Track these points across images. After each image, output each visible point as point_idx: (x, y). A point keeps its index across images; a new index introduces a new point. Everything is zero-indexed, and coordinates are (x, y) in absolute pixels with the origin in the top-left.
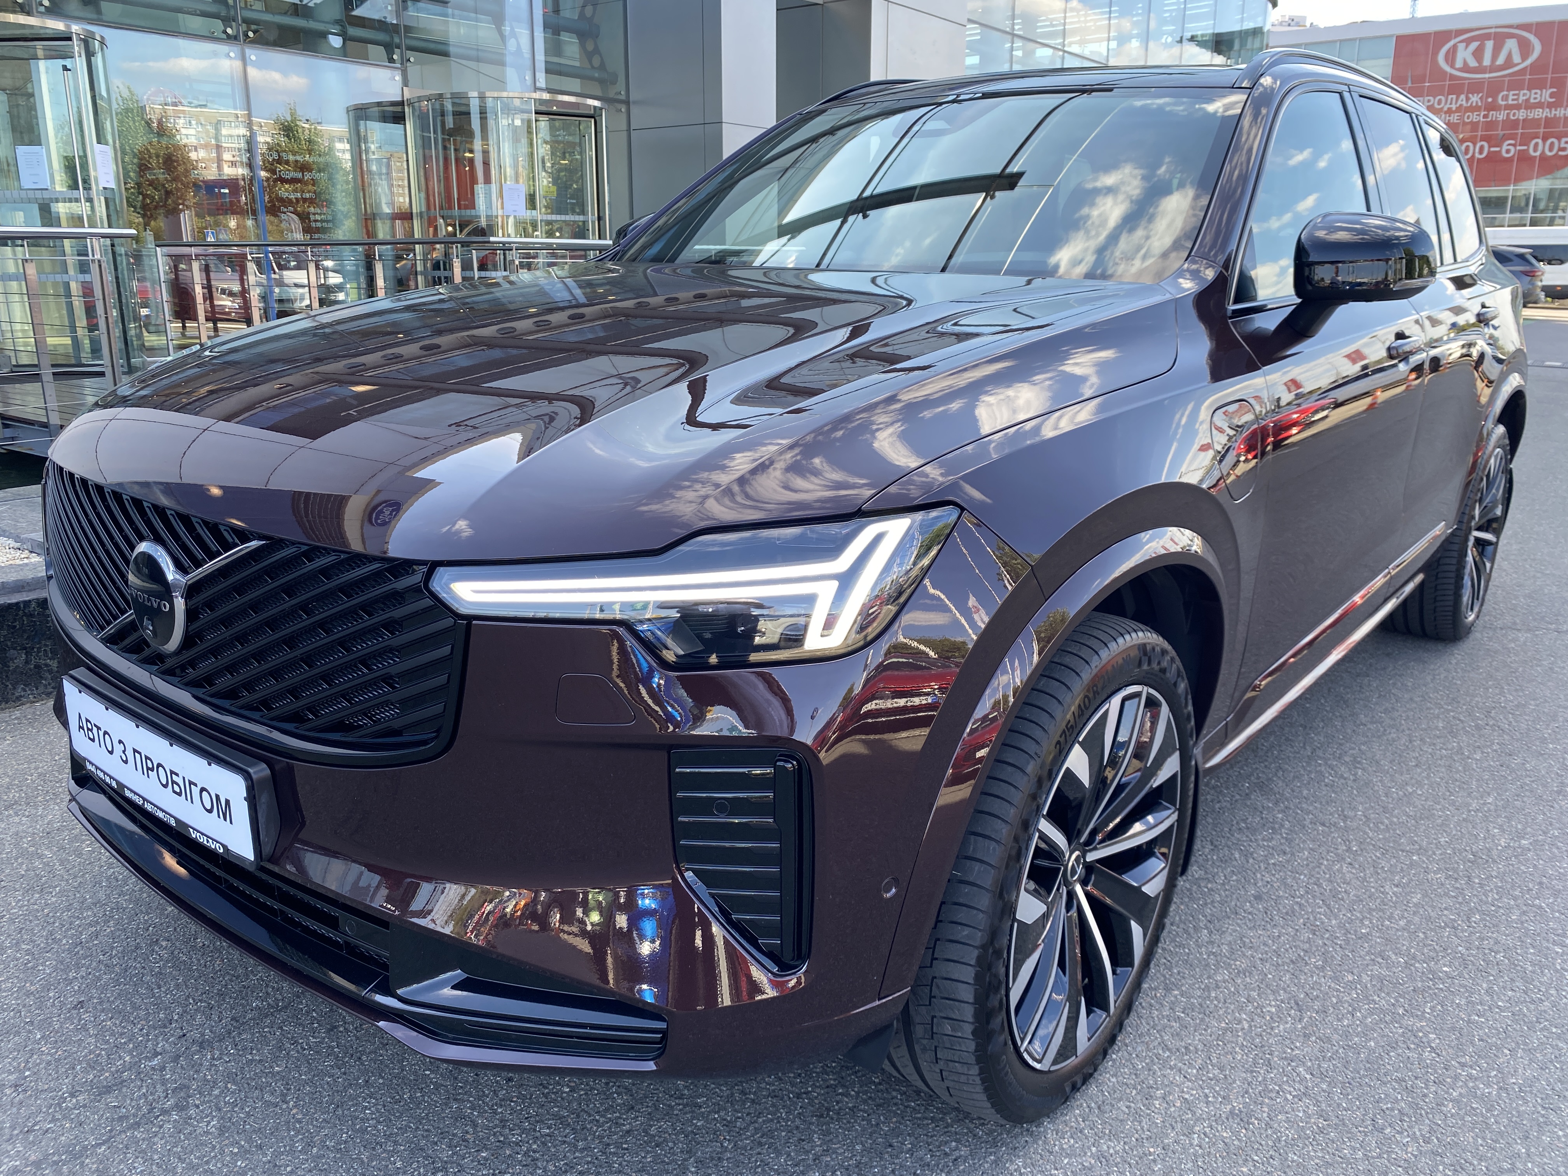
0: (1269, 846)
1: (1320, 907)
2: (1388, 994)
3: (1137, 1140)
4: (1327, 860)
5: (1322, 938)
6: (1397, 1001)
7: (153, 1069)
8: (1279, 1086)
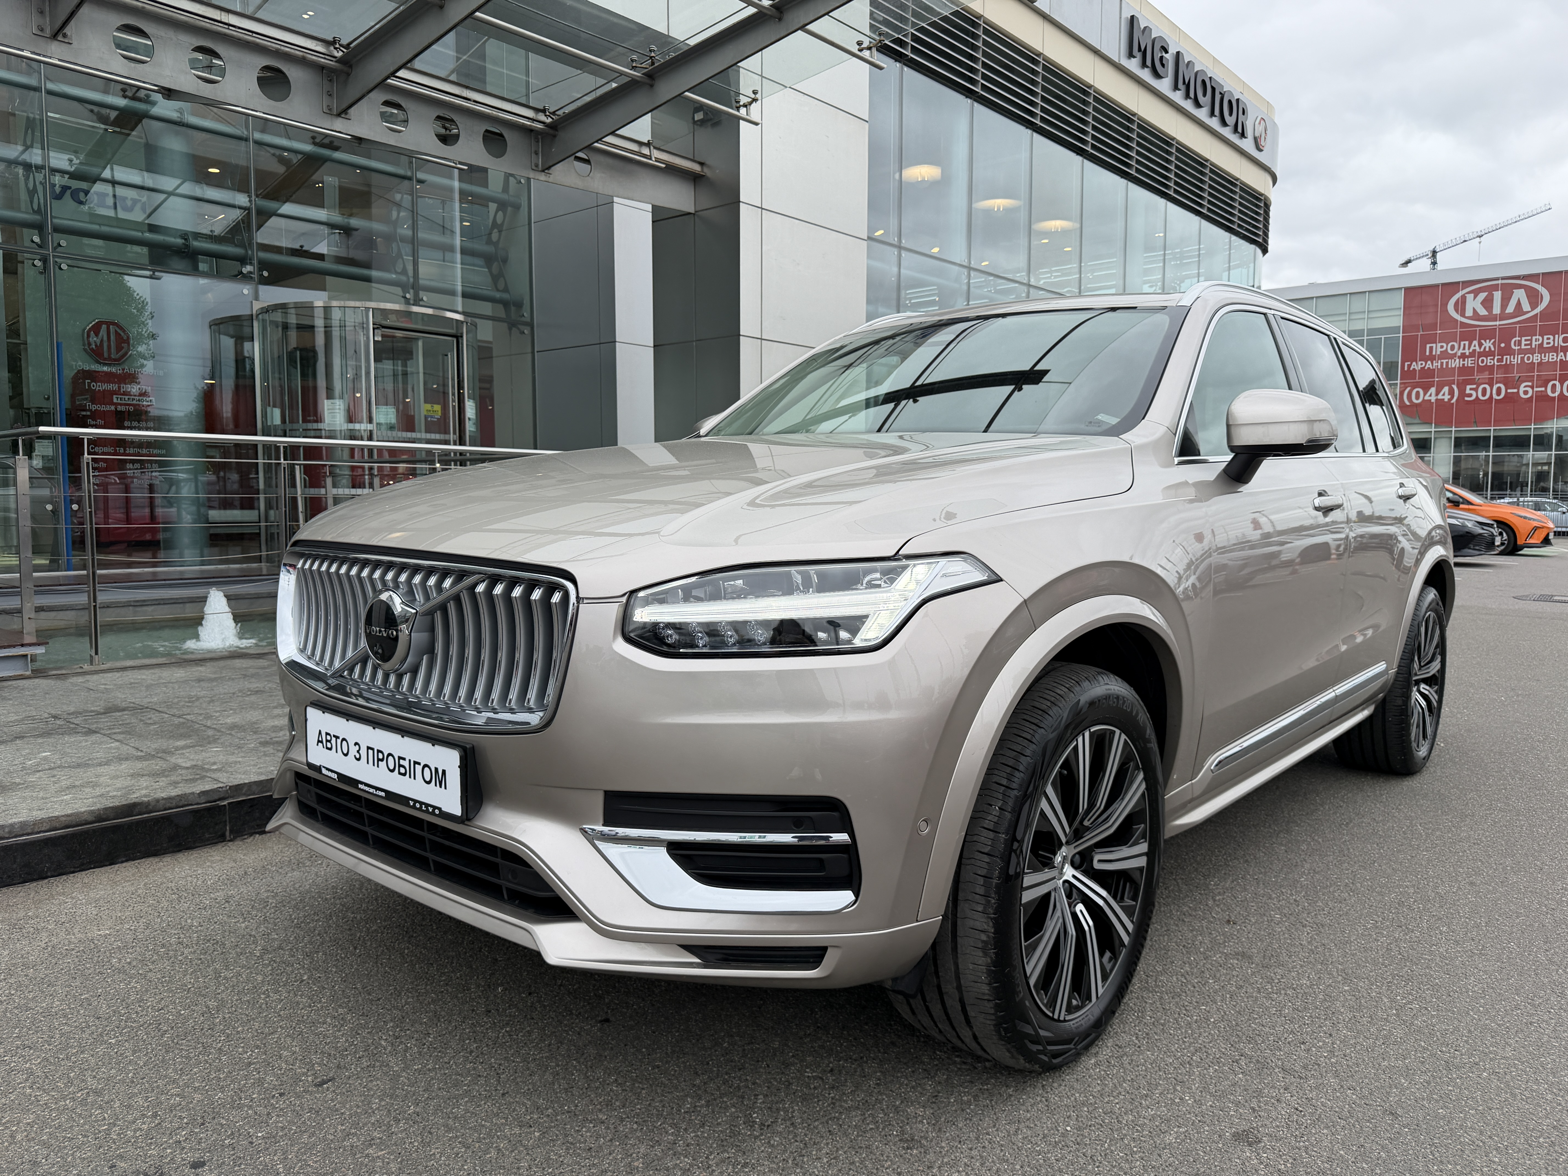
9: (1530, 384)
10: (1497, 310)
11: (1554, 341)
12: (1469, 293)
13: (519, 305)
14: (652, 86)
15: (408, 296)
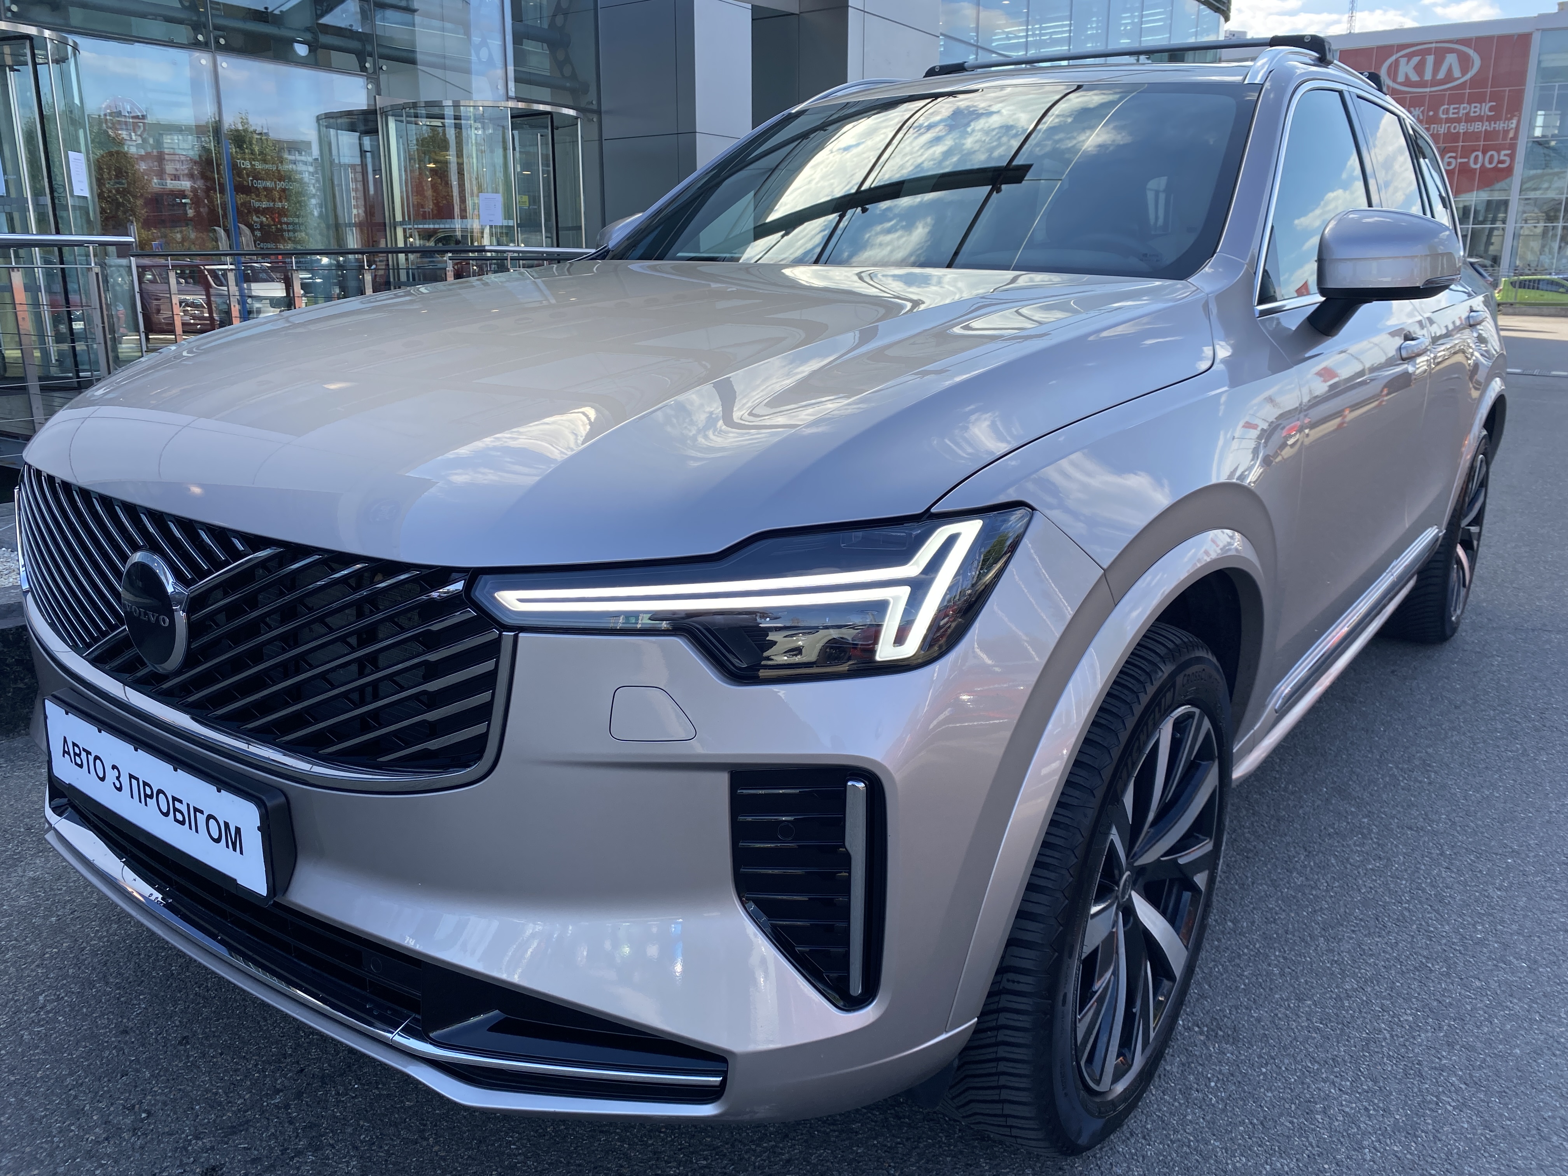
0: (1362, 851)
1: (1429, 913)
2: (1519, 1000)
3: (1309, 1156)
4: (1424, 865)
5: (1440, 944)
6: (1531, 1007)
7: (277, 1106)
8: (1436, 1097)
9: (1453, 154)
10: (1428, 76)
11: (1481, 109)
12: (1401, 57)
13: (584, 92)
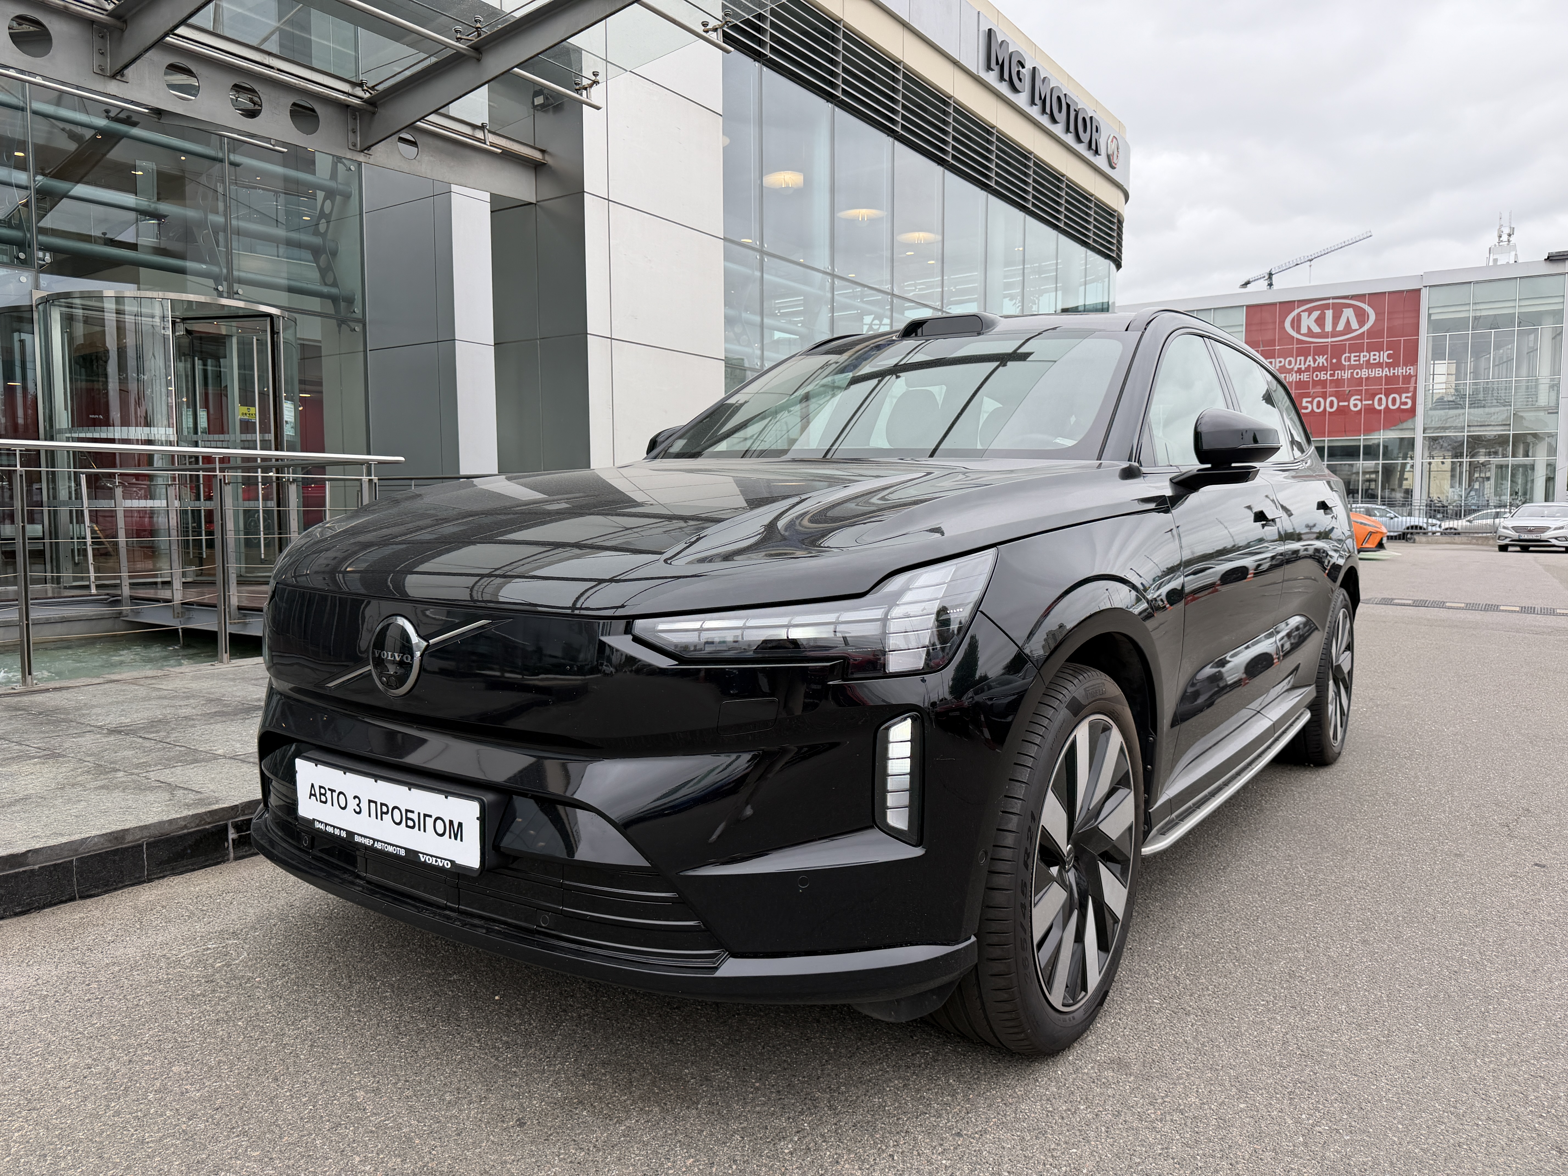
9: (1359, 397)
10: (1329, 328)
11: (1379, 357)
12: (1303, 311)
13: (350, 301)
14: (479, 60)
15: (220, 288)
